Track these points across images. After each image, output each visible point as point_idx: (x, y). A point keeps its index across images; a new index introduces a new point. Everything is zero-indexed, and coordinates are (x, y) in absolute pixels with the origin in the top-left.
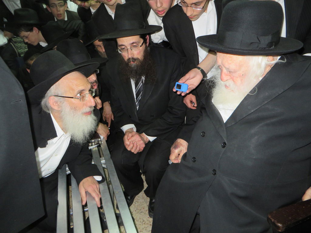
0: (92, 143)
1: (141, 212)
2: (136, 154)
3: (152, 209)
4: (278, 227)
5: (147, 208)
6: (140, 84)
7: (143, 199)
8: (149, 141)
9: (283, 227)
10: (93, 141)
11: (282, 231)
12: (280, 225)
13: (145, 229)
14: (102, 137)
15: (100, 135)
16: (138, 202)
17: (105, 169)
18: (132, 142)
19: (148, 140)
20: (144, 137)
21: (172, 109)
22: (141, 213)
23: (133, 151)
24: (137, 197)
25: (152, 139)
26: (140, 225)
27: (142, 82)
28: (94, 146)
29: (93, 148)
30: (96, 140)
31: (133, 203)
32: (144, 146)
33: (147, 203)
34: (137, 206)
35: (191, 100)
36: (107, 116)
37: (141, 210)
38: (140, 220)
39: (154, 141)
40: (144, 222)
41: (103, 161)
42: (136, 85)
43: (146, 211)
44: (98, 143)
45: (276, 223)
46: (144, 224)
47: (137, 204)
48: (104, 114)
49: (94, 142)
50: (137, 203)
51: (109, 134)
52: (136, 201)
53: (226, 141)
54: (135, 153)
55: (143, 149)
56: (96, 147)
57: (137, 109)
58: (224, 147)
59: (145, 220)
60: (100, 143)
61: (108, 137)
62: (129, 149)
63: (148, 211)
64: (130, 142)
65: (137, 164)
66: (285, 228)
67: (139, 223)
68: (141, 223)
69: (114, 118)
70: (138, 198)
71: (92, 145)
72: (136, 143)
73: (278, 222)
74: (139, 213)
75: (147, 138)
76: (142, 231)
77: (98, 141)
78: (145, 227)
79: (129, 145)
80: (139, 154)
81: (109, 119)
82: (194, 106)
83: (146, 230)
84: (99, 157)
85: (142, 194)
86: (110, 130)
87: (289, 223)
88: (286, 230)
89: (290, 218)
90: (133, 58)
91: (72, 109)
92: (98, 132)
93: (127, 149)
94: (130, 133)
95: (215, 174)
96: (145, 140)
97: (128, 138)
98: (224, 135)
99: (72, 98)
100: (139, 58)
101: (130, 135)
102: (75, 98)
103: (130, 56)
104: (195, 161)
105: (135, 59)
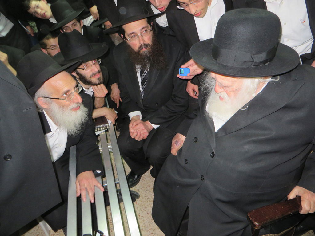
0: (100, 128)
1: (147, 190)
2: (140, 141)
4: (255, 226)
5: (152, 187)
6: (145, 72)
7: (149, 178)
8: (154, 129)
9: (258, 226)
10: (101, 126)
11: (258, 229)
12: (257, 224)
13: (149, 206)
14: (109, 122)
15: (108, 119)
16: (144, 181)
17: (111, 153)
18: (135, 131)
19: (152, 128)
20: (148, 125)
21: (175, 98)
22: (147, 191)
23: (136, 139)
24: (143, 176)
25: (156, 126)
26: (145, 202)
27: (147, 71)
28: (102, 131)
29: (101, 133)
30: (104, 125)
31: (140, 181)
32: (147, 134)
33: (152, 182)
34: (143, 184)
35: (194, 89)
36: (115, 97)
37: (146, 188)
38: (145, 197)
39: (158, 129)
40: (148, 200)
41: (110, 146)
42: (142, 73)
43: (152, 189)
44: (106, 128)
45: (253, 222)
46: (149, 201)
47: (143, 183)
48: (112, 95)
49: (103, 127)
50: (143, 181)
51: (117, 118)
53: (214, 151)
55: (146, 137)
56: (104, 132)
57: (143, 98)
58: (213, 157)
59: (150, 197)
60: (108, 128)
61: (116, 121)
62: (133, 137)
63: (153, 189)
64: (134, 131)
65: (141, 149)
66: (260, 226)
67: (145, 200)
68: (146, 200)
69: (122, 100)
70: (145, 177)
71: (100, 130)
72: (139, 132)
73: (256, 221)
74: (145, 191)
75: (151, 126)
76: (147, 208)
77: (106, 126)
78: (149, 204)
79: (133, 133)
80: (144, 141)
81: (117, 100)
82: (196, 96)
84: (106, 142)
85: (148, 173)
86: (117, 114)
87: (265, 222)
88: (262, 228)
89: (267, 218)
90: (145, 44)
91: (60, 108)
92: (105, 117)
93: (130, 137)
94: (135, 121)
95: (203, 179)
96: (149, 127)
97: (133, 126)
98: (214, 145)
99: (59, 99)
100: (150, 44)
101: (135, 124)
102: (61, 99)
103: (142, 42)
104: (187, 163)
105: (146, 46)
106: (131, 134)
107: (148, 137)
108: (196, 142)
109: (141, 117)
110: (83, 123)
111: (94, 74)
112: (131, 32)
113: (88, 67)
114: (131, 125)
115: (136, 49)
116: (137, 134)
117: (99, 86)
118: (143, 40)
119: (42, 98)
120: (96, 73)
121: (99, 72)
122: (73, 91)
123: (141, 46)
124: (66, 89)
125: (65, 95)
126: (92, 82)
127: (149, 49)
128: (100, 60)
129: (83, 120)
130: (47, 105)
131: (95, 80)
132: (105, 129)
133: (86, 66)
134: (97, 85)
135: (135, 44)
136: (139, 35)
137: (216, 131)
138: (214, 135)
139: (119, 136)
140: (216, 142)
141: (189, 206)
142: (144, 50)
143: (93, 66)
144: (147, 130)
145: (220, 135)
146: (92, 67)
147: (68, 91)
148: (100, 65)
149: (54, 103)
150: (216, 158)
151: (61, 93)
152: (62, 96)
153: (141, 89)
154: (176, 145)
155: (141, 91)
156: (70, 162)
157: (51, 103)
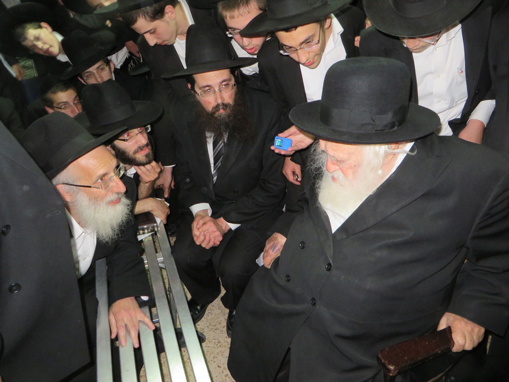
0: (143, 229)
1: (216, 329)
2: (208, 250)
3: (231, 326)
4: (389, 370)
5: (224, 324)
6: (221, 145)
7: (219, 309)
8: (230, 230)
9: (395, 371)
10: (146, 227)
11: (394, 375)
12: (392, 368)
13: (220, 354)
14: (158, 220)
15: (156, 217)
16: (212, 314)
17: (163, 270)
18: (202, 233)
19: (228, 229)
20: (222, 224)
21: (265, 184)
22: (216, 331)
23: (203, 245)
24: (210, 306)
25: (233, 226)
26: (214, 348)
27: (224, 141)
28: (147, 235)
29: (146, 237)
30: (150, 226)
31: (205, 315)
32: (221, 239)
33: (224, 316)
34: (210, 320)
35: (294, 171)
37: (215, 325)
38: (214, 341)
39: (237, 230)
40: (219, 345)
41: (160, 259)
43: (224, 327)
44: (153, 230)
45: (387, 365)
46: (220, 346)
47: (209, 317)
49: (148, 229)
50: (210, 315)
51: (169, 213)
52: (209, 313)
53: (331, 261)
54: (207, 248)
55: (218, 243)
56: (149, 236)
57: (215, 182)
58: (329, 270)
59: (222, 341)
60: (156, 229)
62: (198, 243)
63: (226, 328)
64: (200, 233)
65: (210, 262)
66: (397, 371)
67: (213, 345)
68: (215, 346)
70: (212, 308)
71: (144, 233)
72: (208, 234)
73: (391, 363)
74: (214, 330)
75: (227, 225)
76: (217, 357)
77: (153, 227)
78: (220, 352)
79: (198, 237)
80: (214, 249)
82: (297, 180)
83: (222, 355)
84: (154, 252)
85: (218, 302)
87: (403, 365)
88: (399, 373)
89: (406, 358)
90: (223, 104)
91: (91, 201)
92: (152, 213)
93: (195, 242)
94: (201, 219)
95: (314, 304)
96: (224, 228)
97: (198, 227)
98: (330, 252)
99: (90, 187)
100: (231, 103)
101: (201, 222)
102: (94, 187)
103: (220, 101)
104: (289, 281)
105: (225, 106)
106: (195, 239)
107: (221, 242)
108: (303, 248)
109: (210, 212)
110: (123, 223)
111: (141, 148)
112: (205, 84)
113: (131, 137)
114: (195, 225)
115: (210, 108)
116: (205, 238)
117: (147, 166)
118: (222, 97)
119: (63, 186)
120: (143, 147)
121: (147, 145)
122: (112, 174)
123: (218, 105)
124: (101, 172)
125: (100, 181)
126: (137, 159)
127: (228, 111)
128: (149, 126)
129: (124, 219)
130: (71, 196)
131: (141, 157)
132: (151, 231)
133: (128, 136)
134: (144, 165)
135: (209, 101)
136: (217, 89)
137: (333, 232)
138: (331, 238)
139: (175, 242)
140: (333, 247)
141: (291, 347)
142: (222, 111)
143: (140, 135)
144: (220, 232)
145: (339, 238)
146: (137, 137)
147: (105, 175)
148: (148, 134)
149: (81, 193)
150: (334, 271)
151: (94, 178)
152: (95, 183)
153: (212, 169)
154: (273, 251)
155: (213, 172)
156: (97, 284)
157: (77, 193)
